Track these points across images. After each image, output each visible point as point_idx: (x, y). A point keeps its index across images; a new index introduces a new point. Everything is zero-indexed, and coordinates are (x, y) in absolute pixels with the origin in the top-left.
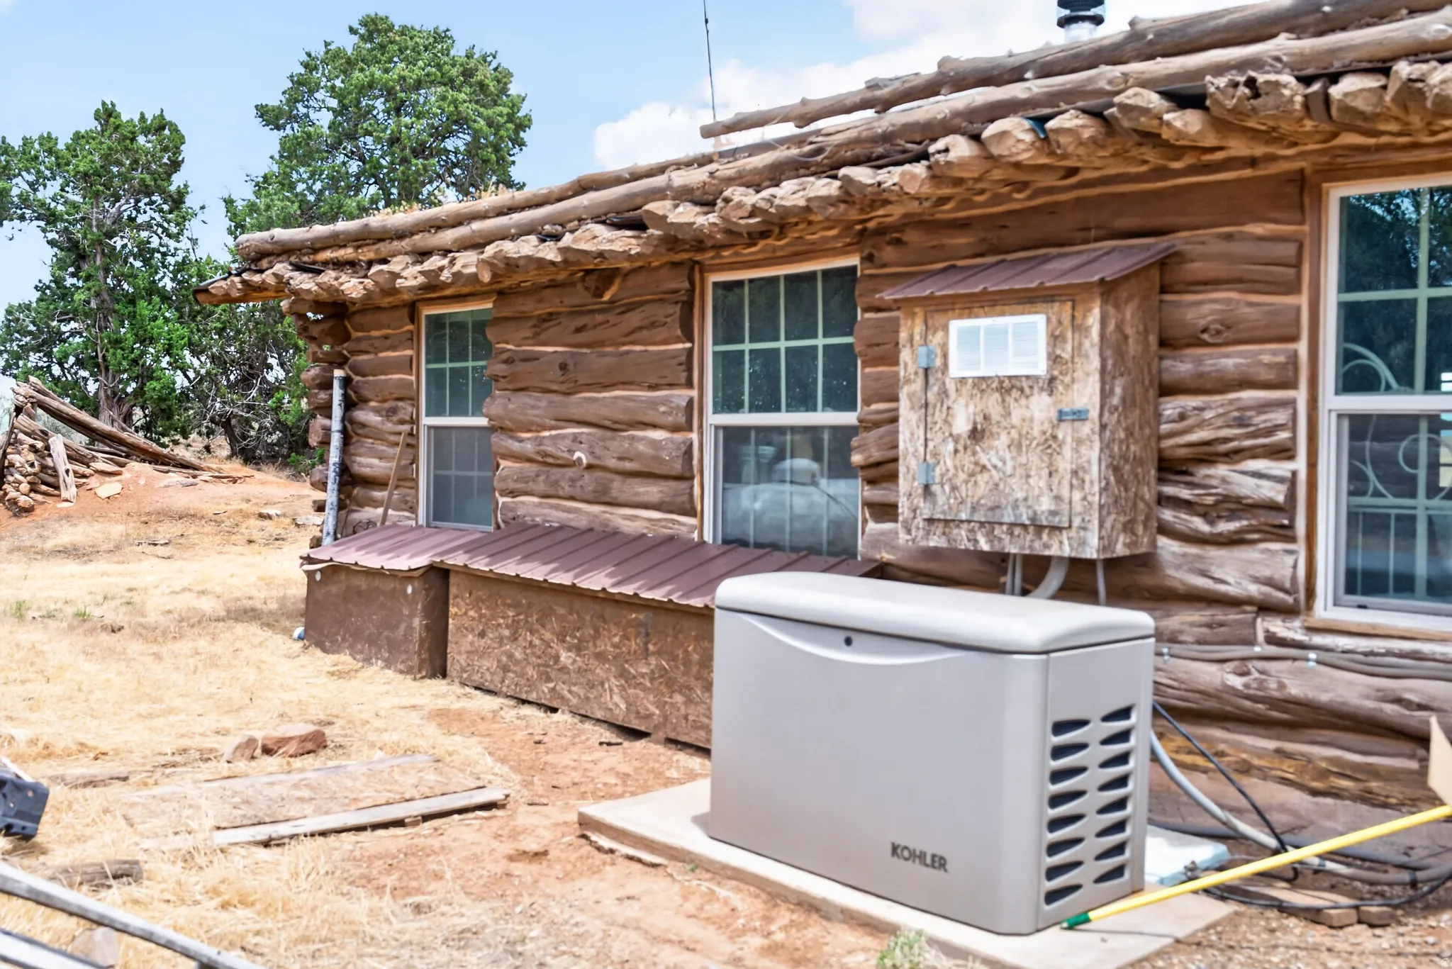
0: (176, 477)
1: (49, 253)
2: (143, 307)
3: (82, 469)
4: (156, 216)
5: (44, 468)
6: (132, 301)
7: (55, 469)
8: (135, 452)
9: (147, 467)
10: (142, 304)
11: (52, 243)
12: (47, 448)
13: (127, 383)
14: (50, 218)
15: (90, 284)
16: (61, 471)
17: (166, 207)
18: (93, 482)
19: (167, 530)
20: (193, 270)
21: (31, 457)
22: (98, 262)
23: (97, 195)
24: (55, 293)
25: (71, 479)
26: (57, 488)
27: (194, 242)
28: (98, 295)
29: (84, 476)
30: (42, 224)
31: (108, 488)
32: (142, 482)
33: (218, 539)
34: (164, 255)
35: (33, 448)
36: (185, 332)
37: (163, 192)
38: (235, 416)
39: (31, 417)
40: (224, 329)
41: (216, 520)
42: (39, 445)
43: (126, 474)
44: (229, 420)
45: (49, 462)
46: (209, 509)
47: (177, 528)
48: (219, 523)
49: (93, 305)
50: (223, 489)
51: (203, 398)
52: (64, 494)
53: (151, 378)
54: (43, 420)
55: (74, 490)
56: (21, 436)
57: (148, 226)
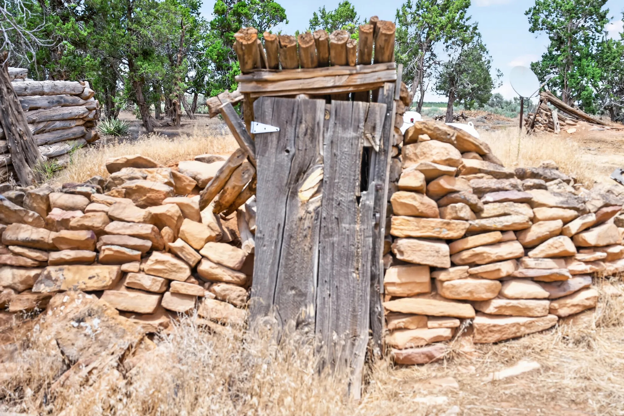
0: (596, 127)
1: (549, 42)
2: (584, 62)
3: (562, 123)
4: (593, 23)
5: (550, 122)
6: (580, 59)
7: (553, 123)
8: (580, 117)
9: (586, 123)
10: (584, 60)
11: (551, 38)
12: (551, 115)
13: (574, 92)
14: (551, 28)
15: (564, 53)
16: (555, 123)
17: (597, 20)
18: (566, 128)
19: (593, 146)
20: (606, 45)
21: (546, 118)
22: (569, 45)
23: (572, 18)
24: (549, 58)
25: (558, 126)
26: (553, 129)
27: (607, 33)
28: (567, 57)
29: (562, 125)
30: (547, 31)
31: (571, 130)
32: (584, 128)
33: (613, 150)
34: (594, 39)
35: (547, 115)
36: (599, 71)
37: (597, 13)
38: (615, 106)
39: (546, 104)
40: (615, 70)
41: (612, 143)
42: (549, 113)
43: (578, 126)
44: (612, 108)
45: (551, 120)
46: (609, 139)
47: (598, 145)
48: (613, 144)
49: (564, 62)
50: (614, 132)
51: (603, 98)
52: (556, 131)
53: (584, 90)
54: (549, 106)
55: (559, 130)
56: (542, 111)
57: (589, 28)
